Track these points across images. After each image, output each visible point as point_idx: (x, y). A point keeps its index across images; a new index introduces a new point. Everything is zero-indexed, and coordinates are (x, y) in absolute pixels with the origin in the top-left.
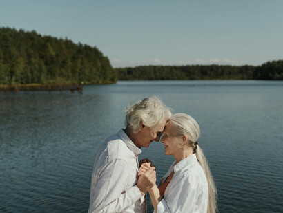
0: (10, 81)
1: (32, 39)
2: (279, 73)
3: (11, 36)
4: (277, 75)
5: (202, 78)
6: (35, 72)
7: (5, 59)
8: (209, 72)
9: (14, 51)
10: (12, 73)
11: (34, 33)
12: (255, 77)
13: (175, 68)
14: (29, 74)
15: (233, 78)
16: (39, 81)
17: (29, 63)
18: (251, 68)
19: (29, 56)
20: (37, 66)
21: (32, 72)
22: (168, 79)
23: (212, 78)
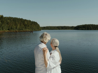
0: (16, 30)
1: (21, 20)
2: (81, 28)
3: (17, 19)
4: (80, 29)
5: (62, 29)
6: (22, 28)
7: (15, 25)
8: (63, 28)
9: (17, 23)
10: (16, 28)
11: (22, 19)
12: (75, 29)
13: (55, 27)
14: (20, 28)
15: (69, 29)
16: (22, 30)
17: (20, 25)
18: (74, 27)
19: (21, 24)
20: (22, 26)
21: (21, 28)
22: (54, 29)
23: (64, 29)
